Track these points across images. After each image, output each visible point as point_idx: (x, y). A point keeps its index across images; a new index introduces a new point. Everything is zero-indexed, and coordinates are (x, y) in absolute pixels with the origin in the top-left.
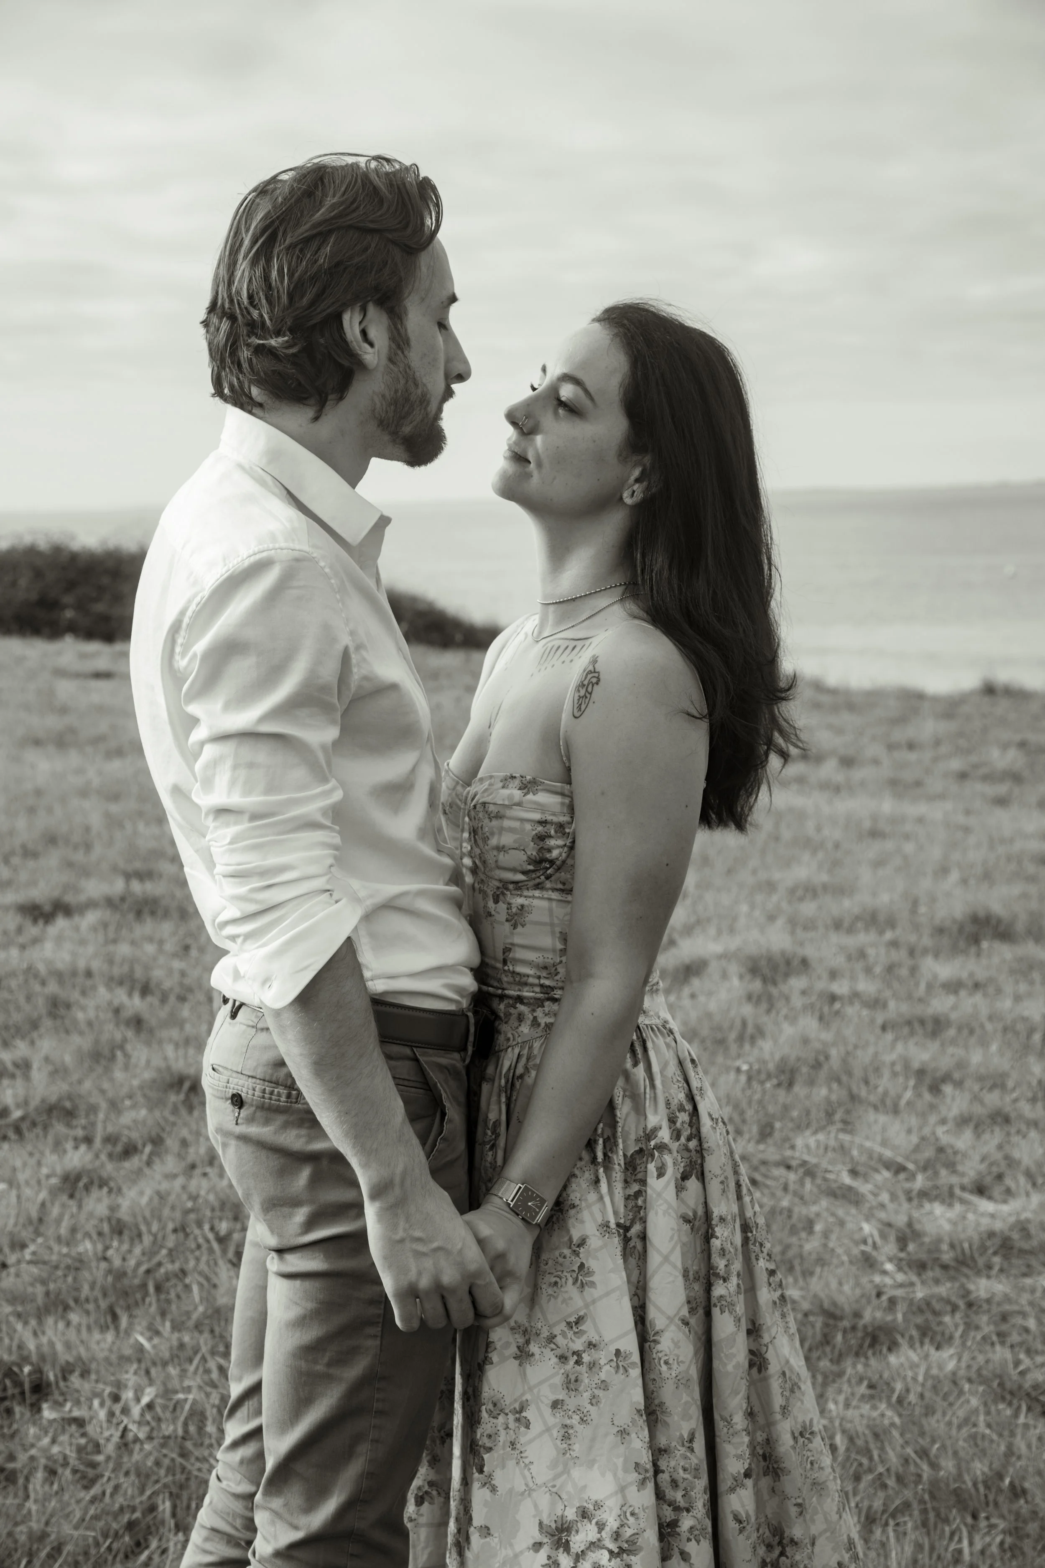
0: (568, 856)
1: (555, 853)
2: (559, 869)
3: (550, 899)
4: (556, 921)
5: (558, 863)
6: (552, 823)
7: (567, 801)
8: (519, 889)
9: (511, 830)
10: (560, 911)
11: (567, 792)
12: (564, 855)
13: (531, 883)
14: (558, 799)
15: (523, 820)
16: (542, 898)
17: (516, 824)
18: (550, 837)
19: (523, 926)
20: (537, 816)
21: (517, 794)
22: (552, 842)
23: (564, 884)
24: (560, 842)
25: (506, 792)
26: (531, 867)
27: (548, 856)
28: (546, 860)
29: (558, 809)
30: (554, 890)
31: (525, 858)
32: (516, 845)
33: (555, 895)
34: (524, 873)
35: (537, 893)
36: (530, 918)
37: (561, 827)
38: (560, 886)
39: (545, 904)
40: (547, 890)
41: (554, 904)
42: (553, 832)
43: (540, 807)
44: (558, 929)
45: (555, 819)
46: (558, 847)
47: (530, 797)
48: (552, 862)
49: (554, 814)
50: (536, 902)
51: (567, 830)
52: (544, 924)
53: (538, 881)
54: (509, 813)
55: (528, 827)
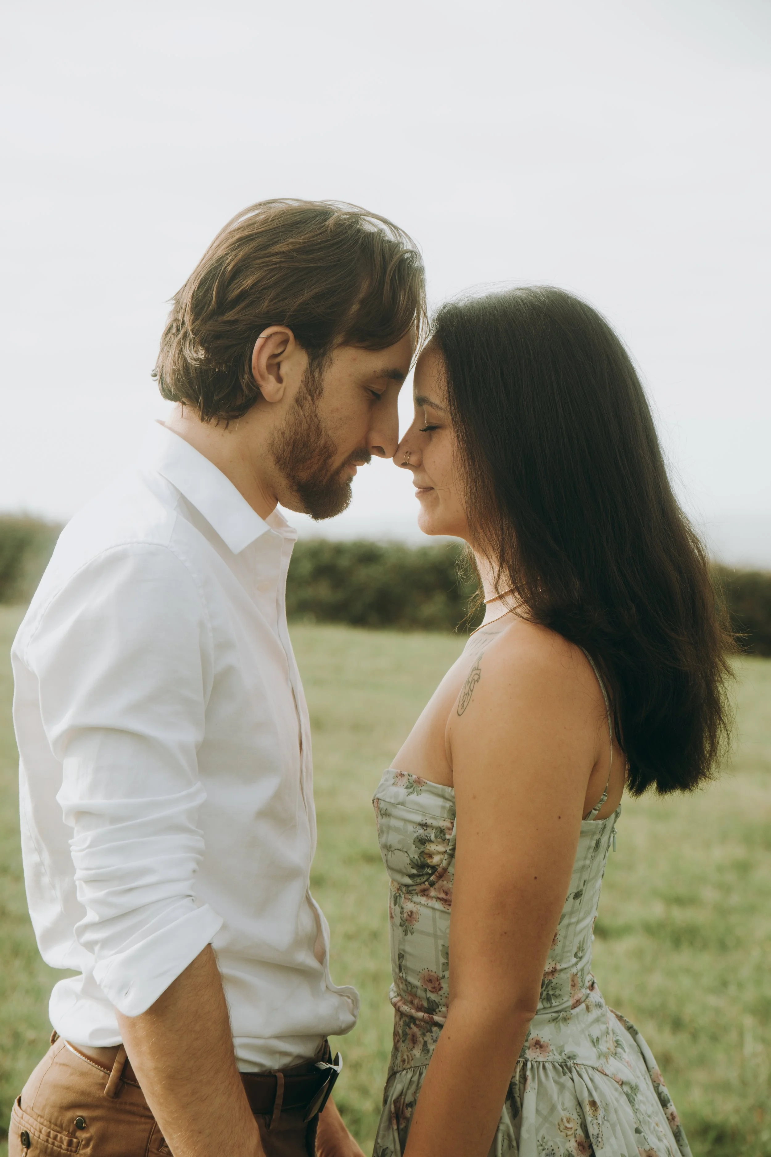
0: (449, 864)
1: (436, 860)
2: (440, 877)
3: (433, 909)
4: (439, 933)
5: (440, 870)
6: (432, 827)
7: (448, 804)
8: (410, 892)
9: (397, 830)
10: (443, 924)
11: (447, 796)
12: (445, 863)
13: (418, 888)
14: (440, 801)
15: (406, 821)
16: (427, 906)
17: (400, 824)
18: (430, 841)
19: (412, 933)
20: (418, 818)
21: (402, 791)
22: (432, 847)
23: (446, 893)
24: (441, 848)
25: (394, 789)
26: (414, 871)
27: (429, 861)
28: (428, 866)
29: (438, 812)
30: (438, 899)
31: (408, 861)
32: (400, 847)
33: (438, 905)
34: (411, 876)
35: (423, 900)
36: (417, 926)
37: (441, 831)
38: (442, 895)
39: (428, 912)
40: (432, 898)
41: (438, 914)
42: (433, 837)
43: (422, 810)
44: (441, 942)
45: (435, 823)
46: (439, 853)
47: (414, 797)
48: (434, 868)
49: (434, 818)
50: (423, 910)
51: (448, 837)
52: (428, 934)
53: (423, 886)
54: (395, 812)
55: (410, 828)
